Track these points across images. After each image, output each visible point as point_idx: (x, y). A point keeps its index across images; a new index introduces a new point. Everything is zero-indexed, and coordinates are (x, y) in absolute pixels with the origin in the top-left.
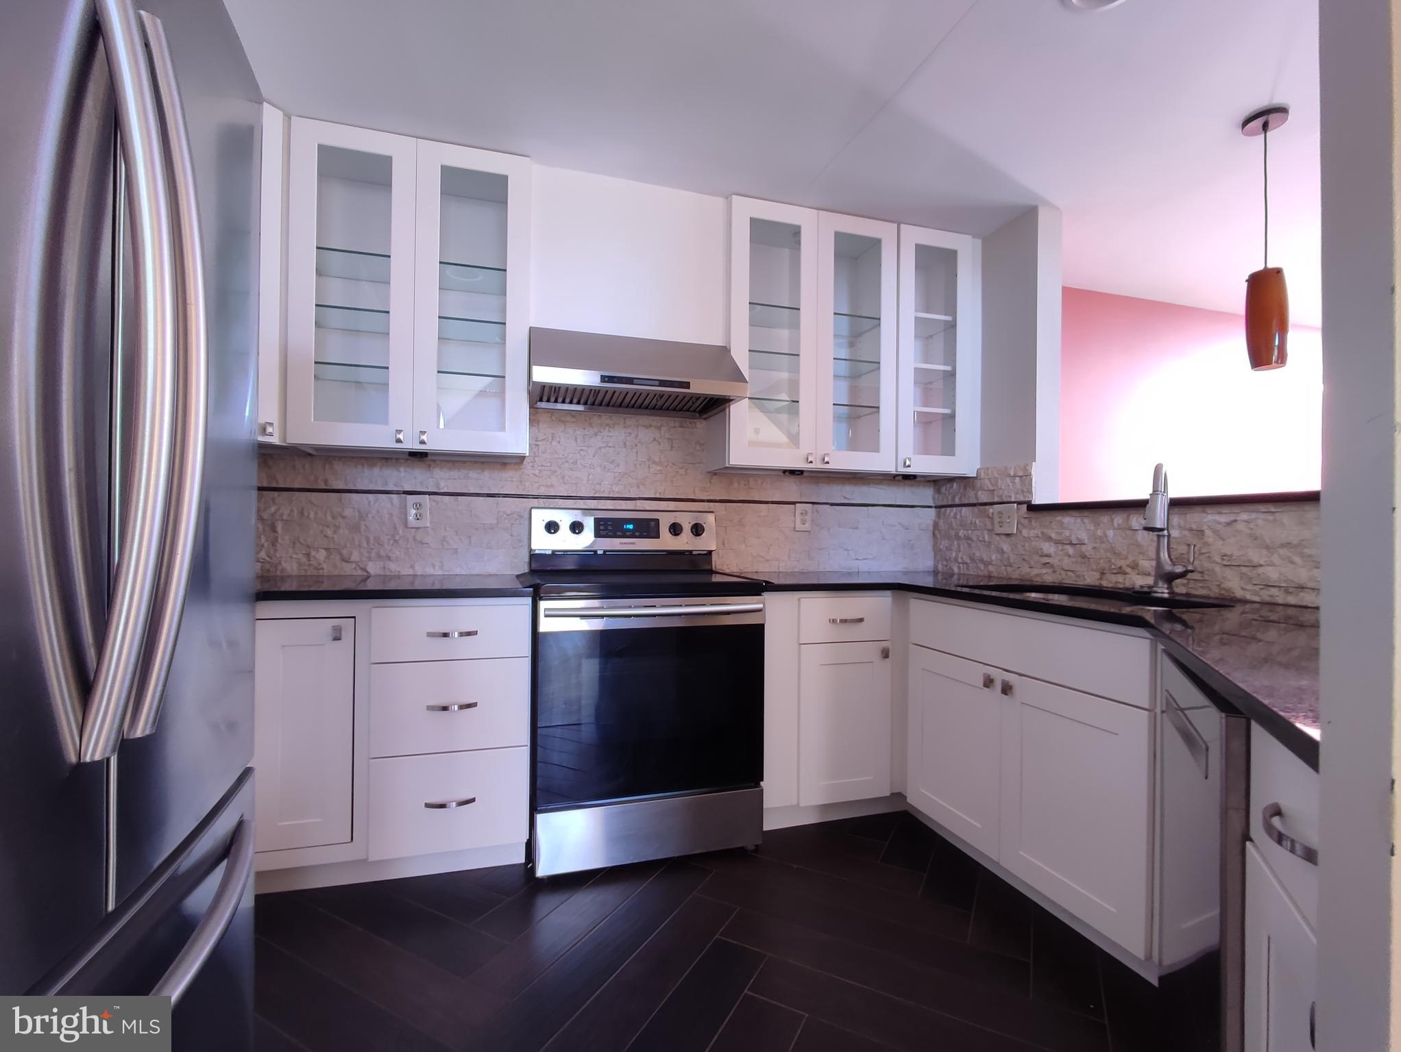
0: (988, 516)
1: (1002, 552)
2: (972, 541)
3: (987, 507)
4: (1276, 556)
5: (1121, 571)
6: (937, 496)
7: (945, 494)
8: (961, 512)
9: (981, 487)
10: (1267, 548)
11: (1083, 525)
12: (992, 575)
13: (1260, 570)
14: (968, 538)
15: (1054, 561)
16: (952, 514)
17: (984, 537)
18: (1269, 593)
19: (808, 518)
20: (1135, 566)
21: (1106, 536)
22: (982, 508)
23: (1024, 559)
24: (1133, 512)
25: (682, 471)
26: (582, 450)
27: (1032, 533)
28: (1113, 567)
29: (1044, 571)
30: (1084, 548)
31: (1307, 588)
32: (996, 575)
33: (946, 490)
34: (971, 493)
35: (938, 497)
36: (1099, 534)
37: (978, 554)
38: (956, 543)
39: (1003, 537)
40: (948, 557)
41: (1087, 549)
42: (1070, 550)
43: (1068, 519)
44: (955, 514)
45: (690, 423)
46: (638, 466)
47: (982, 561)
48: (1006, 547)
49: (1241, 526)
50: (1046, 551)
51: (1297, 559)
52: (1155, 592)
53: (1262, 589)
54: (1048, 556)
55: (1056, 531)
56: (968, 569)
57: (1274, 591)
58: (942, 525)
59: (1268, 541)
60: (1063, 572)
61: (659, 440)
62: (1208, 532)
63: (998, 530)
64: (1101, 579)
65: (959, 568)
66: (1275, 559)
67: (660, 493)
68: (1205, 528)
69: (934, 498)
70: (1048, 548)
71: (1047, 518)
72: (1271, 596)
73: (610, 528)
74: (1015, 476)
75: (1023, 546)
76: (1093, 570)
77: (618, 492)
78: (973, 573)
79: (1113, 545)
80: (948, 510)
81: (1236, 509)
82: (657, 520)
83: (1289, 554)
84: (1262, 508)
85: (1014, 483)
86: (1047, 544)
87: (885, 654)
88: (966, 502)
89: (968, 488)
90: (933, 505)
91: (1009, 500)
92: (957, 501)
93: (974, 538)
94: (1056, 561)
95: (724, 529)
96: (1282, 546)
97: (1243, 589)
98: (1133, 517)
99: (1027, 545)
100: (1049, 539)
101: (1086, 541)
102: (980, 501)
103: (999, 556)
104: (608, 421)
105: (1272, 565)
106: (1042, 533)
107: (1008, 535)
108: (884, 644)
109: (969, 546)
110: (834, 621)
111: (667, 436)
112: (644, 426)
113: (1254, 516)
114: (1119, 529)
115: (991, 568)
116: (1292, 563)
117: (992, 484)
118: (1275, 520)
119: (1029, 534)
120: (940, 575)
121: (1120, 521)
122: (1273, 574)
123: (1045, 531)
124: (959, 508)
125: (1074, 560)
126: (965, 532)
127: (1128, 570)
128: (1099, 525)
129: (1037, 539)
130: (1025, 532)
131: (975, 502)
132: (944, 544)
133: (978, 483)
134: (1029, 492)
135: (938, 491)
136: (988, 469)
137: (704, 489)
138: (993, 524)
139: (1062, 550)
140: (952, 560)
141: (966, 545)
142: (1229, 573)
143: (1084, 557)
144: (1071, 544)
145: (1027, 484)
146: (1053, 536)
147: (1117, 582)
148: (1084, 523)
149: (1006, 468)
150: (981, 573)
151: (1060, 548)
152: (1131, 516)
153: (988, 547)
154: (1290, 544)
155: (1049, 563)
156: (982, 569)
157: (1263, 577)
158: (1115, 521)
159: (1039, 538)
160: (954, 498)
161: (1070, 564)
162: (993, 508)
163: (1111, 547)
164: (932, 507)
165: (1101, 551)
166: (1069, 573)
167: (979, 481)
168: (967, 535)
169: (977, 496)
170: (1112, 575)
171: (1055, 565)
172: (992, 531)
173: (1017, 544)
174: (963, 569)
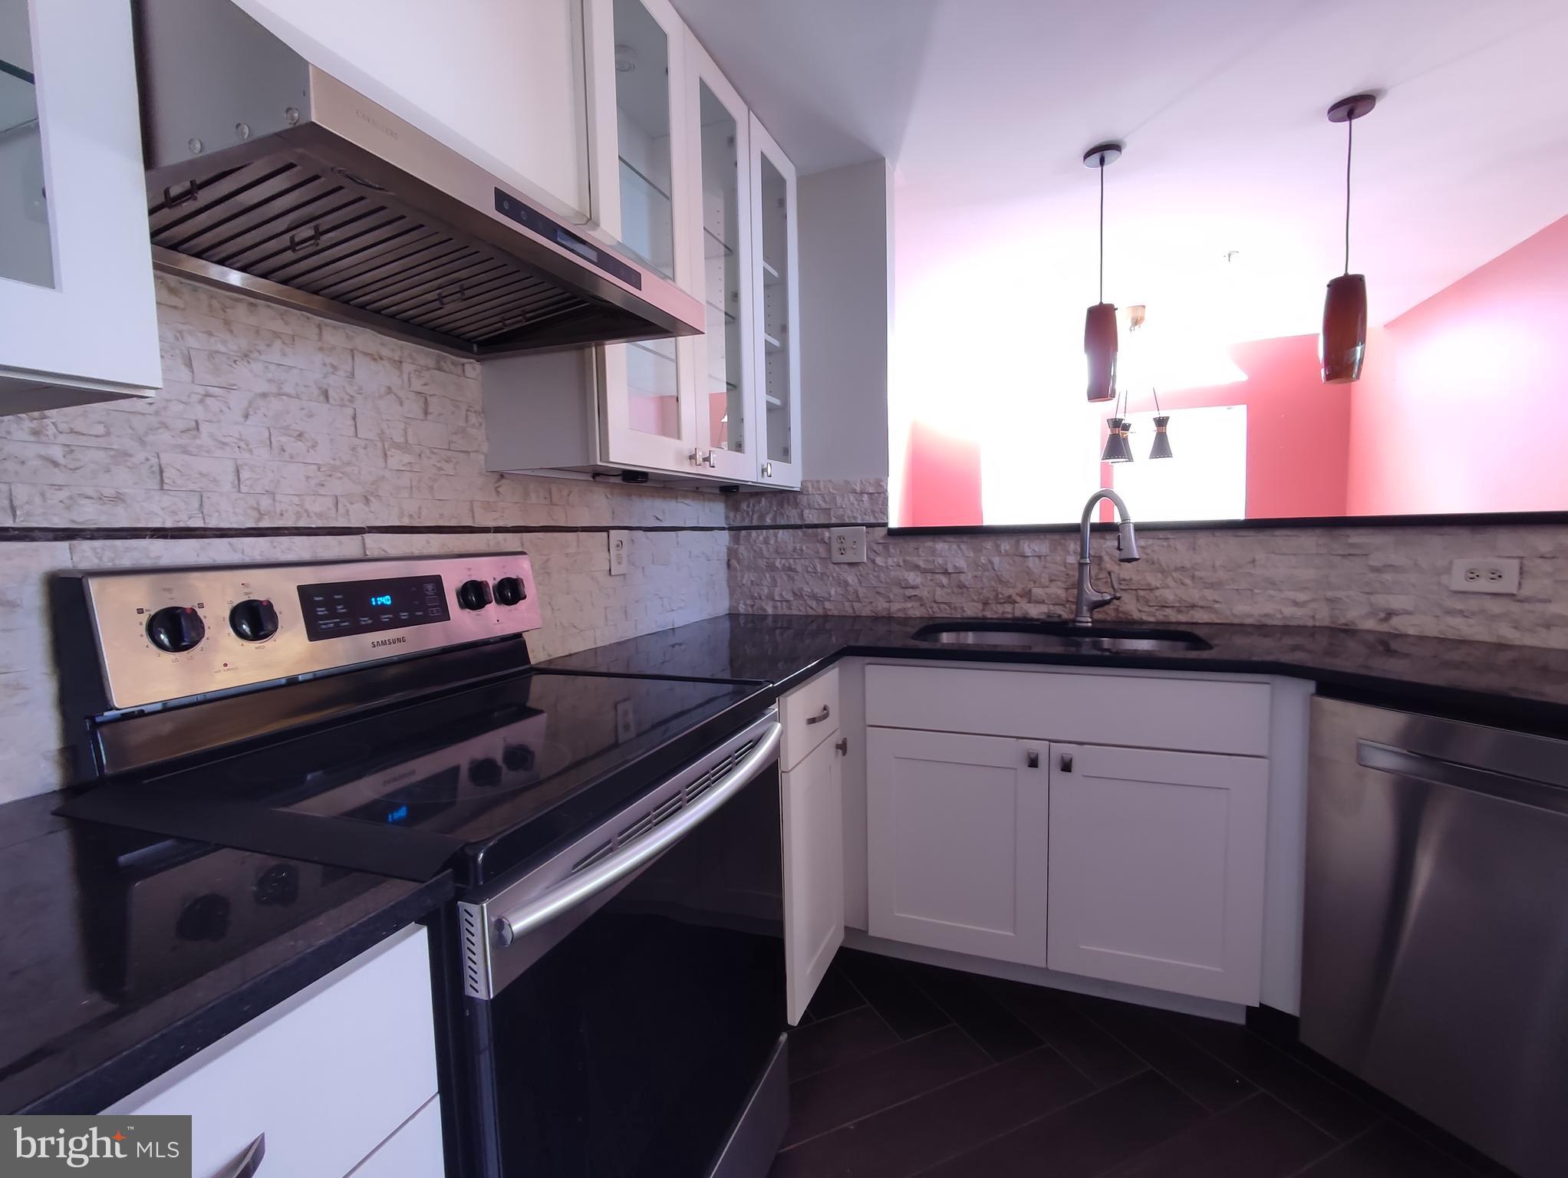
0: (823, 541)
1: (845, 585)
2: (795, 571)
3: (819, 530)
4: (1170, 579)
5: (1010, 601)
6: (732, 515)
7: (748, 512)
8: (776, 536)
9: (808, 504)
10: (1163, 572)
11: (959, 552)
12: (829, 613)
13: (1157, 593)
14: (790, 569)
15: (924, 593)
16: (761, 538)
17: (815, 568)
18: (1165, 613)
19: (623, 553)
20: (1027, 595)
21: (991, 562)
22: (810, 530)
23: (878, 593)
24: (1022, 537)
25: (449, 468)
26: (208, 395)
27: (890, 561)
28: (1000, 596)
29: (909, 605)
30: (962, 577)
31: (1197, 607)
32: (836, 613)
33: (748, 506)
34: (792, 512)
35: (735, 517)
36: (983, 561)
37: (807, 589)
38: (768, 576)
39: (846, 567)
40: (756, 595)
41: (967, 578)
42: (944, 580)
43: (941, 546)
44: (766, 541)
45: (453, 363)
46: (361, 451)
47: (814, 597)
48: (851, 579)
50: (911, 582)
51: (1188, 581)
53: (1157, 610)
54: (914, 587)
55: (924, 558)
56: (789, 608)
57: (1168, 611)
58: (744, 553)
59: (1164, 565)
60: (935, 606)
61: (401, 394)
62: (1106, 558)
63: (837, 557)
64: (983, 610)
65: (775, 607)
66: (1170, 581)
67: (411, 516)
68: (1103, 553)
69: (727, 518)
70: (913, 578)
71: (910, 543)
72: (1165, 616)
73: (341, 610)
74: (862, 493)
75: (878, 577)
76: (974, 601)
77: (320, 515)
78: (798, 613)
79: (999, 573)
80: (754, 533)
82: (437, 580)
83: (1180, 577)
85: (860, 501)
86: (912, 574)
87: (843, 749)
88: (783, 522)
89: (786, 506)
90: (726, 526)
91: (853, 521)
92: (768, 521)
93: (799, 569)
94: (926, 593)
96: (1176, 569)
97: (1140, 611)
98: (1024, 543)
99: (882, 576)
100: (916, 568)
101: (965, 570)
102: (807, 522)
103: (840, 590)
104: (278, 325)
105: (1168, 587)
106: (904, 561)
107: (852, 564)
109: (792, 578)
111: (417, 385)
112: (366, 354)
113: (1150, 542)
114: (1007, 555)
115: (827, 605)
116: (1182, 583)
117: (826, 501)
119: (886, 563)
120: (742, 617)
121: (1008, 547)
122: (1169, 595)
123: (908, 558)
124: (771, 531)
125: (949, 591)
126: (783, 561)
127: (1018, 599)
128: (981, 551)
129: (898, 568)
130: (880, 561)
131: (799, 523)
132: (748, 578)
133: (804, 500)
134: (882, 513)
135: (734, 508)
136: (818, 482)
137: (488, 507)
138: (829, 551)
139: (931, 580)
140: (763, 597)
141: (785, 577)
143: (961, 586)
144: (946, 573)
145: (880, 502)
146: (921, 564)
147: (1004, 613)
148: (961, 549)
149: (847, 482)
150: (811, 612)
151: (929, 578)
152: (1021, 542)
153: (822, 579)
154: (1183, 567)
155: (915, 596)
156: (814, 607)
157: (1159, 599)
158: (1002, 547)
159: (900, 566)
160: (762, 517)
161: (944, 594)
162: (829, 531)
163: (997, 575)
164: (723, 529)
165: (984, 580)
166: (942, 606)
167: (805, 497)
168: (787, 565)
169: (801, 516)
170: (998, 605)
171: (924, 598)
172: (827, 559)
173: (867, 574)
174: (782, 608)
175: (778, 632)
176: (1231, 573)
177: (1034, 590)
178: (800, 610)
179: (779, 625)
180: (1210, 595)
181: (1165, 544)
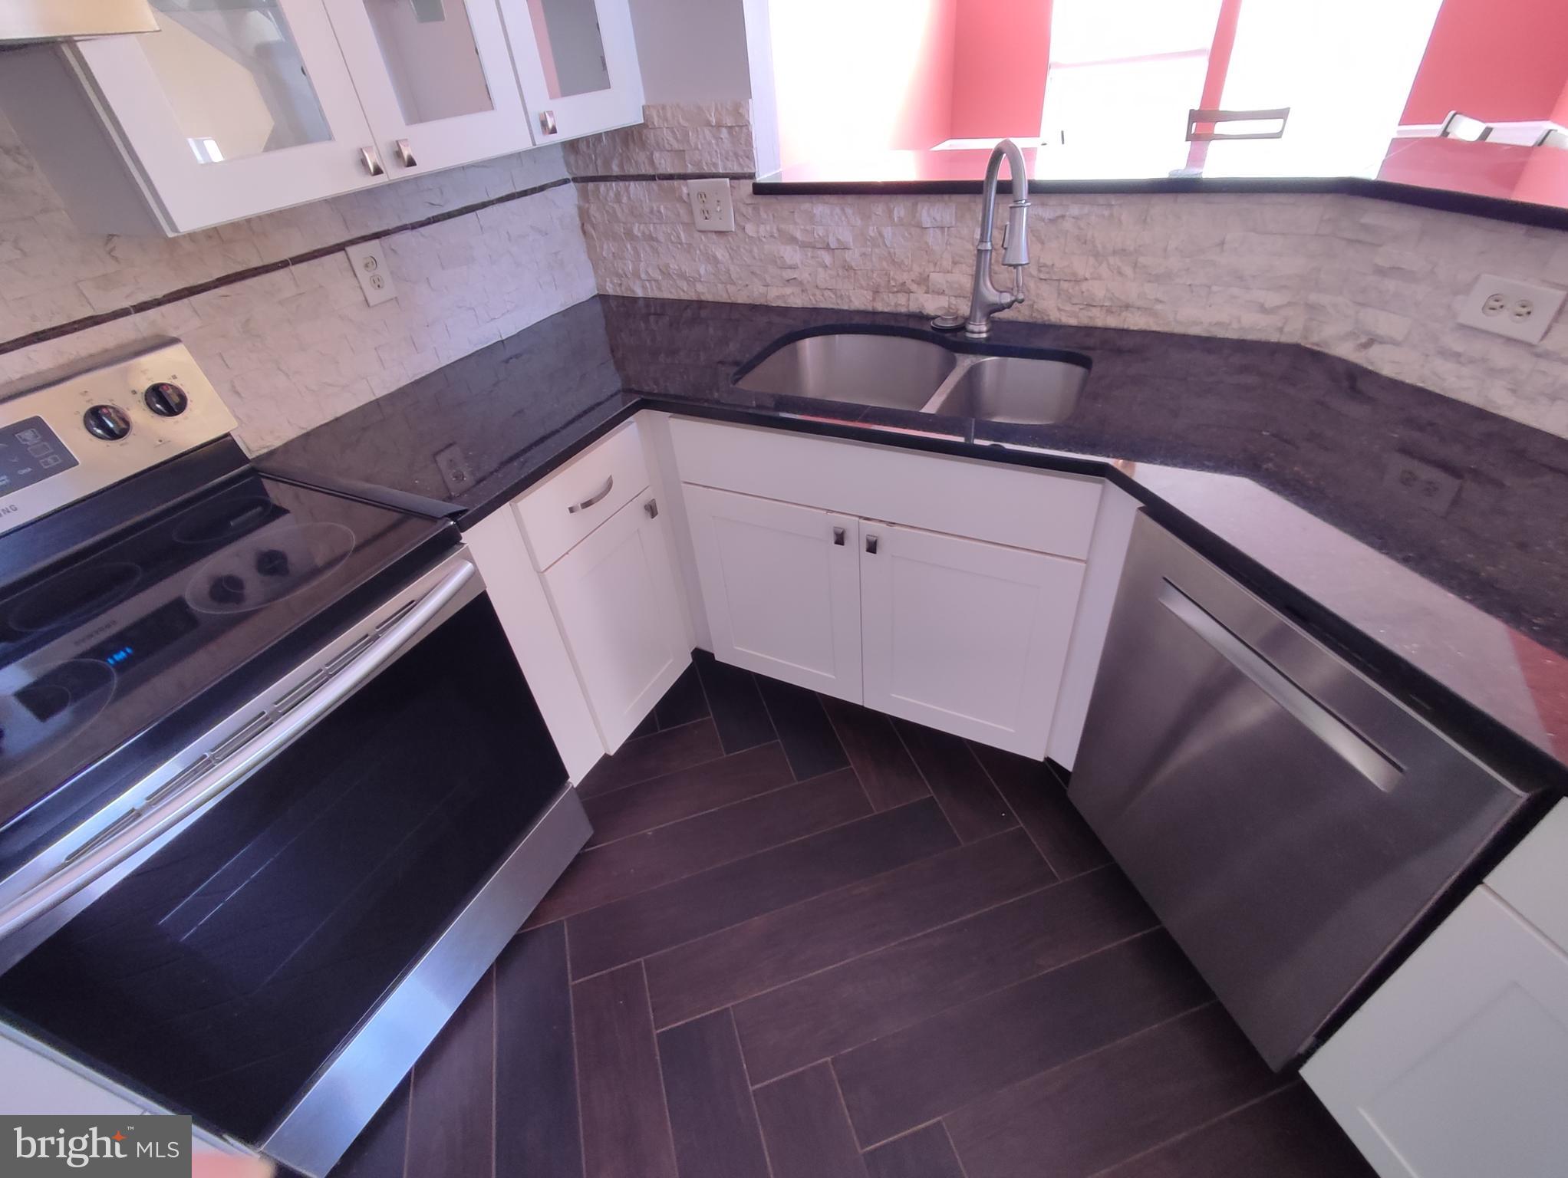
0: (680, 199)
1: (715, 260)
2: (657, 240)
3: (676, 183)
4: (1104, 265)
5: (904, 289)
6: (572, 158)
7: (590, 156)
8: (627, 190)
9: (658, 144)
10: (1096, 255)
11: (843, 218)
13: (1085, 286)
14: (651, 238)
15: (804, 275)
16: (612, 194)
17: (679, 237)
18: (1090, 314)
19: (383, 271)
20: (923, 280)
21: (881, 235)
22: (665, 183)
23: (752, 273)
27: (763, 230)
28: (893, 282)
29: (788, 291)
30: (848, 255)
31: (1132, 307)
33: (588, 146)
34: (640, 155)
35: (577, 162)
36: (872, 234)
37: (673, 266)
38: (629, 246)
39: (714, 236)
40: (620, 271)
41: (853, 256)
42: (827, 258)
43: (820, 208)
44: (618, 195)
47: (682, 276)
48: (720, 253)
49: (1067, 225)
50: (789, 261)
51: (1128, 271)
53: (1081, 309)
54: (793, 267)
55: (802, 227)
56: (660, 289)
57: (1095, 312)
58: (597, 215)
59: (1099, 247)
60: (818, 292)
63: (702, 224)
64: (874, 300)
65: (644, 287)
66: (1104, 270)
69: (568, 164)
70: (791, 254)
71: (784, 204)
72: (1090, 318)
74: (719, 126)
75: (751, 251)
76: (862, 287)
79: (892, 250)
80: (602, 186)
81: (1066, 199)
83: (1120, 264)
84: (1101, 199)
85: (718, 138)
86: (788, 248)
87: (652, 510)
88: (632, 171)
89: (631, 146)
90: (570, 177)
91: (714, 171)
92: (616, 170)
93: (662, 238)
94: (807, 276)
96: (1114, 253)
97: (1059, 309)
98: (923, 208)
99: (755, 250)
100: (793, 240)
101: (851, 245)
102: (660, 171)
103: (710, 268)
105: (1099, 278)
106: (778, 230)
107: (720, 233)
108: (645, 498)
109: (655, 251)
110: (575, 509)
113: (1086, 209)
114: (902, 225)
115: (700, 287)
116: (1120, 273)
117: (677, 141)
118: (1111, 216)
119: (758, 232)
120: (612, 300)
121: (902, 213)
122: (1099, 289)
123: (783, 226)
124: (621, 184)
125: (833, 273)
126: (642, 227)
127: (914, 287)
128: (870, 217)
129: (772, 240)
130: (750, 229)
131: (651, 172)
132: (608, 248)
133: (651, 136)
134: (748, 157)
135: (572, 149)
136: (664, 108)
138: (691, 213)
139: (812, 257)
140: (629, 275)
141: (648, 249)
142: (1046, 290)
143: (847, 267)
144: (827, 248)
145: (743, 141)
146: (799, 235)
147: (896, 305)
148: (847, 216)
149: (699, 108)
150: (684, 297)
151: (809, 254)
152: (919, 206)
153: (689, 252)
154: (1124, 250)
155: (795, 279)
156: (685, 289)
157: (1085, 294)
158: (895, 212)
159: (775, 238)
160: (607, 163)
161: (828, 278)
162: (687, 185)
163: (889, 253)
164: (565, 181)
165: (874, 259)
166: (827, 293)
167: (652, 131)
168: (647, 233)
169: (652, 162)
170: (890, 295)
171: (805, 282)
172: (690, 226)
173: (738, 247)
174: (652, 289)
175: (652, 318)
176: (1188, 260)
177: (933, 276)
178: (671, 292)
179: (652, 310)
180: (1152, 291)
181: (1106, 213)
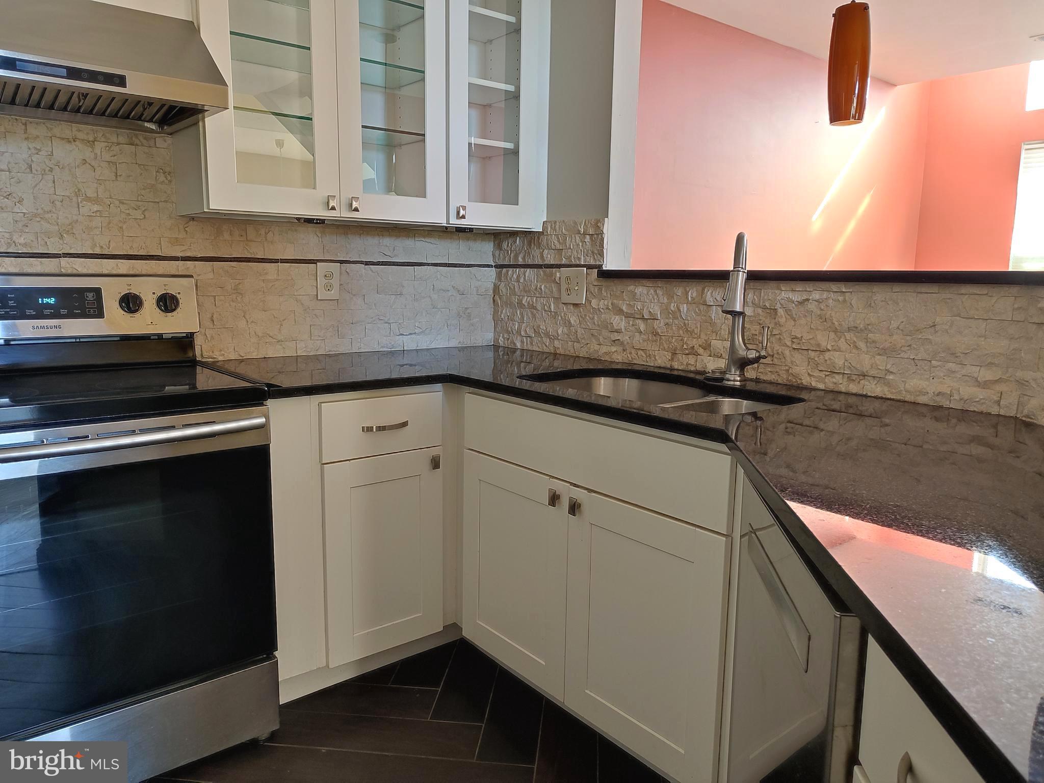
0: (555, 281)
1: (568, 324)
2: (536, 309)
3: (554, 270)
4: (842, 340)
5: (693, 352)
6: (497, 253)
7: (507, 251)
8: (524, 274)
9: (547, 244)
10: (835, 331)
11: (656, 297)
12: (558, 352)
13: (827, 355)
14: (533, 307)
15: (625, 338)
16: (515, 276)
17: (550, 306)
18: (833, 380)
19: (335, 282)
20: (707, 346)
21: (679, 310)
22: (547, 270)
23: (592, 334)
24: (707, 284)
25: (138, 214)
27: (602, 304)
28: (685, 346)
29: (614, 349)
30: (656, 323)
31: (868, 375)
32: (562, 352)
33: (508, 246)
34: (536, 252)
35: (499, 254)
36: (672, 308)
37: (543, 326)
38: (518, 311)
39: (571, 307)
40: (509, 329)
41: (659, 325)
42: (642, 327)
43: (640, 290)
44: (518, 277)
45: (145, 138)
46: (57, 203)
47: (547, 334)
48: (573, 320)
49: (812, 306)
50: (616, 327)
51: (862, 345)
52: (729, 380)
53: (828, 375)
54: (618, 331)
55: (628, 302)
56: (532, 344)
57: (838, 378)
58: (504, 290)
59: (837, 324)
60: (633, 351)
61: (93, 163)
62: (781, 312)
63: (565, 298)
64: (672, 359)
65: (522, 342)
66: (842, 344)
68: (777, 307)
69: (494, 255)
70: (618, 322)
71: (617, 286)
72: (835, 383)
73: (12, 304)
74: (585, 234)
75: (593, 318)
76: (664, 349)
78: (537, 349)
79: (686, 322)
80: (511, 270)
81: (809, 286)
82: (97, 291)
83: (855, 339)
84: (834, 286)
85: (583, 242)
86: (617, 317)
87: (435, 463)
88: (530, 262)
89: (532, 245)
90: (493, 264)
91: (578, 262)
92: (520, 261)
93: (539, 308)
94: (627, 338)
95: (212, 299)
96: (849, 329)
97: (809, 375)
98: (708, 291)
99: (596, 317)
100: (620, 312)
101: (659, 316)
102: (546, 262)
103: (565, 330)
105: (839, 350)
106: (612, 304)
107: (576, 305)
108: (434, 452)
109: (534, 316)
110: (369, 429)
111: (107, 157)
112: (63, 138)
113: (825, 295)
114: (693, 303)
115: (557, 343)
116: (856, 347)
117: (560, 243)
118: (845, 301)
119: (598, 305)
120: (501, 349)
121: (695, 294)
122: (838, 360)
123: (615, 301)
124: (522, 269)
125: (645, 337)
126: (529, 298)
127: (701, 351)
128: (672, 296)
129: (608, 311)
130: (594, 303)
131: (541, 263)
132: (505, 313)
133: (544, 239)
134: (600, 254)
135: (499, 247)
136: (555, 222)
137: (175, 242)
138: (560, 291)
139: (633, 325)
140: (514, 332)
141: (530, 314)
142: (798, 357)
143: (656, 334)
144: (643, 318)
145: (598, 244)
146: (625, 308)
147: (688, 364)
148: (657, 294)
149: (575, 223)
150: (546, 350)
151: (631, 322)
152: (706, 290)
153: (555, 318)
154: (856, 327)
155: (619, 339)
156: (547, 344)
157: (828, 362)
158: (690, 294)
159: (609, 309)
160: (516, 257)
161: (641, 341)
162: (560, 272)
163: (685, 324)
164: (491, 266)
165: (674, 328)
166: (640, 352)
167: (545, 237)
168: (531, 303)
169: (542, 257)
170: (684, 356)
171: (625, 343)
172: (557, 299)
173: (585, 315)
174: (527, 344)
175: (522, 365)
176: (908, 338)
177: (713, 342)
178: (538, 347)
179: (524, 360)
180: (881, 362)
181: (841, 298)
